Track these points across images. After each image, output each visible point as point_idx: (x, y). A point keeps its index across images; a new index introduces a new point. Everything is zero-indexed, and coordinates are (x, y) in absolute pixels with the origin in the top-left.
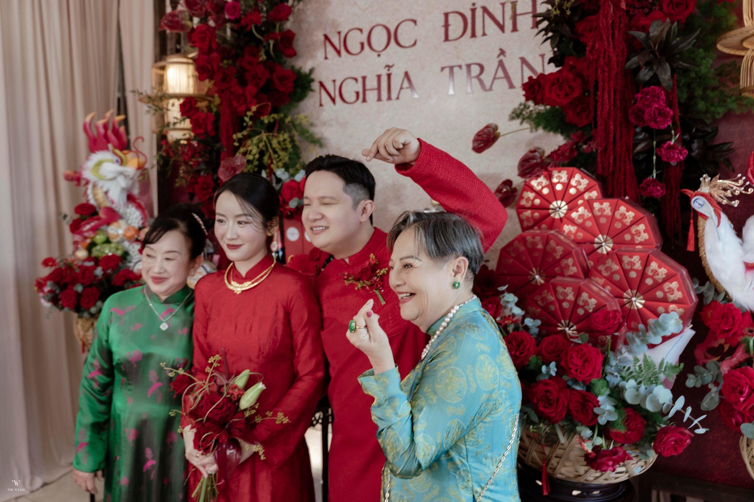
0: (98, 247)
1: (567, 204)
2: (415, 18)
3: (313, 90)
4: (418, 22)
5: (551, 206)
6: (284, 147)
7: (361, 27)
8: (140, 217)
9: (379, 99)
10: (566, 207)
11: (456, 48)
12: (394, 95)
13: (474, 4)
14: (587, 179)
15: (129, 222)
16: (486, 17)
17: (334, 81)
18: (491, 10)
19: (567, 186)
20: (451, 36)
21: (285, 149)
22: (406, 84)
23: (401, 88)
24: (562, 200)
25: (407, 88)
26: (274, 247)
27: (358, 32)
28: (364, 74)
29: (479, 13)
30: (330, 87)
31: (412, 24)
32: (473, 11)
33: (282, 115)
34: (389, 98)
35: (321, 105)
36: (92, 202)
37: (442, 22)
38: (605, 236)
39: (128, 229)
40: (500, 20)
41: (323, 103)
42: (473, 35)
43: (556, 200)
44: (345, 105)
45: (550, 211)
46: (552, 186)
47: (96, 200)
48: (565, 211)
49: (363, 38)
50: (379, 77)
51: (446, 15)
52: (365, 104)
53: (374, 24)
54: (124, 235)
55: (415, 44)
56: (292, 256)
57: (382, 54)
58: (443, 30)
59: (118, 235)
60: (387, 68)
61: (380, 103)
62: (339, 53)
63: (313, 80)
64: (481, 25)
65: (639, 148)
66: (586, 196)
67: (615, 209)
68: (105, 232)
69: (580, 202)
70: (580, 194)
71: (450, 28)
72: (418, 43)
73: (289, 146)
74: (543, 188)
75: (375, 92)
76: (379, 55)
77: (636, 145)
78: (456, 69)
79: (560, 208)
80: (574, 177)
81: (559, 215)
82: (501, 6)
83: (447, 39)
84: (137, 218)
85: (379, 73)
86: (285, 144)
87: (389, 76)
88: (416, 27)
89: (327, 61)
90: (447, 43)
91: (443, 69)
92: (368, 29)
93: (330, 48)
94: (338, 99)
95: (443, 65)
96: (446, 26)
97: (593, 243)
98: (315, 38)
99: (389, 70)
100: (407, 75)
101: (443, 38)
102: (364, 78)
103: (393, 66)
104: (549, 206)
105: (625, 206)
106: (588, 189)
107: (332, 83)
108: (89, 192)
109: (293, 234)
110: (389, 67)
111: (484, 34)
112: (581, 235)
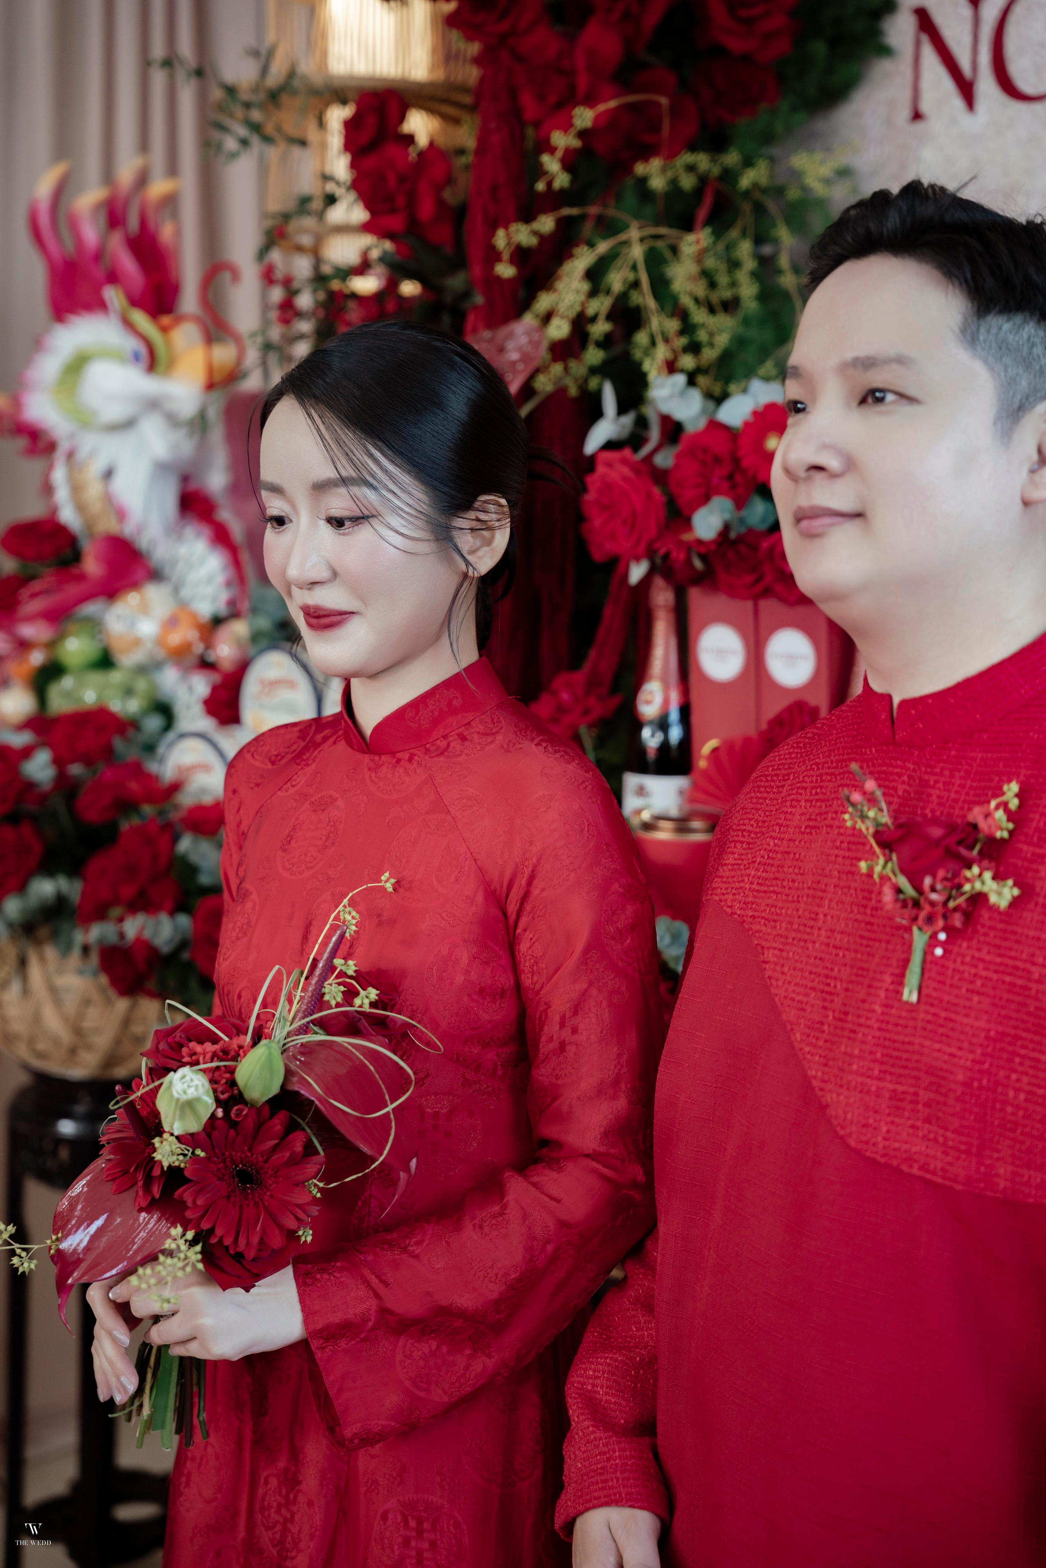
0: (67, 682)
3: (885, 51)
6: (727, 294)
8: (220, 578)
15: (185, 593)
17: (975, 3)
21: (730, 306)
26: (648, 702)
30: (956, 29)
33: (732, 158)
35: (917, 116)
36: (68, 516)
39: (172, 622)
41: (925, 107)
44: (1014, 108)
47: (81, 507)
54: (160, 641)
56: (713, 743)
59: (137, 642)
68: (95, 626)
73: (748, 290)
84: (210, 580)
86: (733, 284)
94: (986, 85)
107: (967, 11)
108: (59, 476)
109: (721, 653)
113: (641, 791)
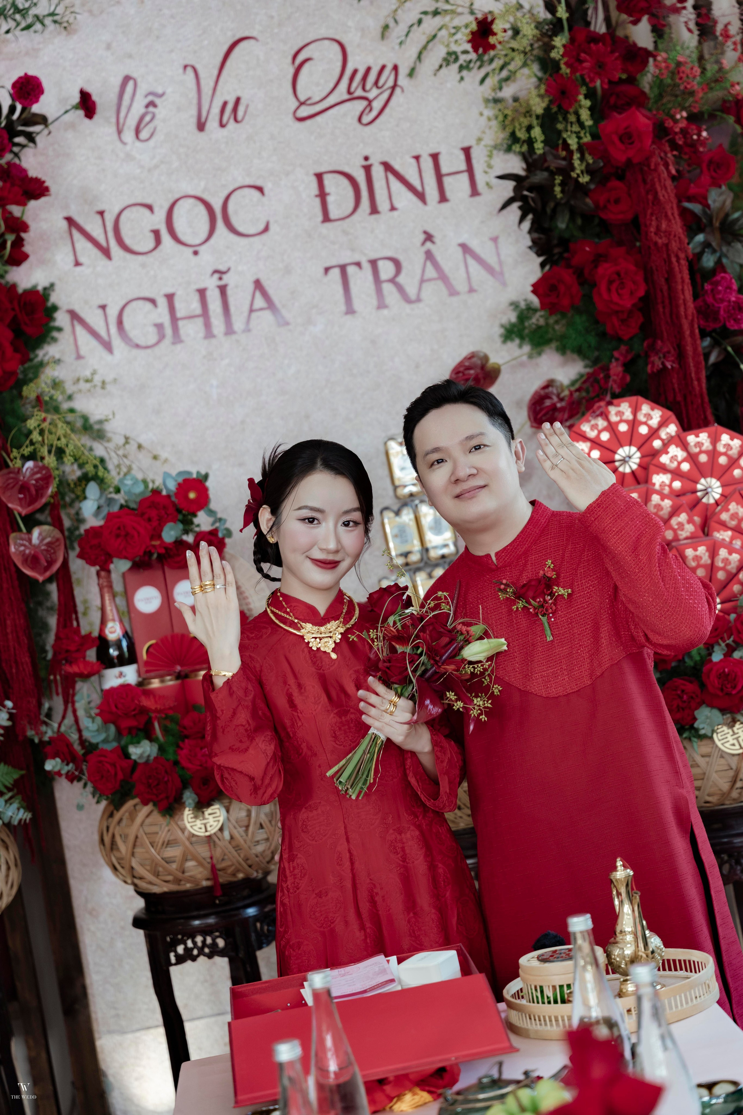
1: (639, 449)
2: (258, 183)
4: (266, 191)
5: (617, 457)
7: (148, 201)
9: (209, 334)
10: (638, 455)
11: (345, 233)
12: (238, 323)
13: (366, 158)
14: (658, 409)
16: (391, 178)
17: (103, 307)
18: (397, 166)
19: (634, 424)
20: (334, 213)
22: (260, 302)
23: (251, 311)
24: (630, 445)
25: (261, 309)
27: (146, 212)
28: (170, 290)
29: (378, 172)
30: (95, 319)
31: (256, 193)
32: (367, 169)
34: (229, 330)
35: (79, 357)
37: (314, 189)
38: (709, 479)
40: (416, 183)
41: (82, 353)
42: (374, 210)
43: (622, 446)
44: (135, 352)
45: (617, 464)
46: (612, 428)
48: (637, 461)
49: (158, 220)
50: (202, 293)
51: (319, 177)
52: (179, 347)
53: (177, 196)
55: (266, 229)
56: (150, 643)
57: (202, 249)
58: (318, 201)
60: (216, 276)
61: (214, 341)
62: (106, 252)
63: (55, 308)
64: (385, 192)
65: (713, 358)
66: (663, 434)
67: (715, 440)
69: (657, 444)
70: (654, 433)
71: (330, 200)
72: (272, 227)
74: (600, 432)
75: (200, 321)
76: (196, 253)
77: (707, 356)
78: (351, 270)
79: (630, 457)
80: (641, 409)
81: (630, 467)
82: (414, 161)
83: (326, 218)
85: (201, 286)
87: (223, 290)
88: (265, 199)
89: (79, 269)
90: (327, 225)
91: (327, 270)
92: (166, 206)
93: (82, 244)
94: (117, 342)
95: (328, 265)
96: (323, 195)
97: (695, 491)
98: (44, 226)
99: (220, 279)
100: (258, 285)
101: (320, 217)
102: (170, 298)
103: (229, 270)
104: (614, 457)
105: (727, 434)
106: (663, 424)
107: (100, 312)
110: (220, 273)
111: (393, 208)
112: (677, 485)
113: (121, 675)
